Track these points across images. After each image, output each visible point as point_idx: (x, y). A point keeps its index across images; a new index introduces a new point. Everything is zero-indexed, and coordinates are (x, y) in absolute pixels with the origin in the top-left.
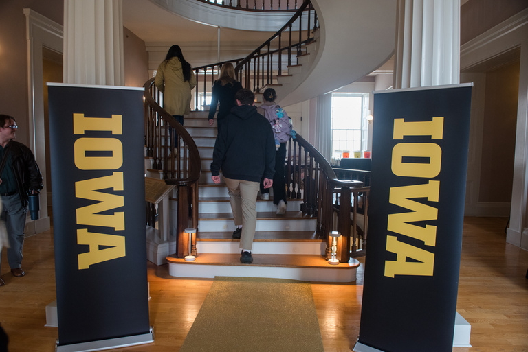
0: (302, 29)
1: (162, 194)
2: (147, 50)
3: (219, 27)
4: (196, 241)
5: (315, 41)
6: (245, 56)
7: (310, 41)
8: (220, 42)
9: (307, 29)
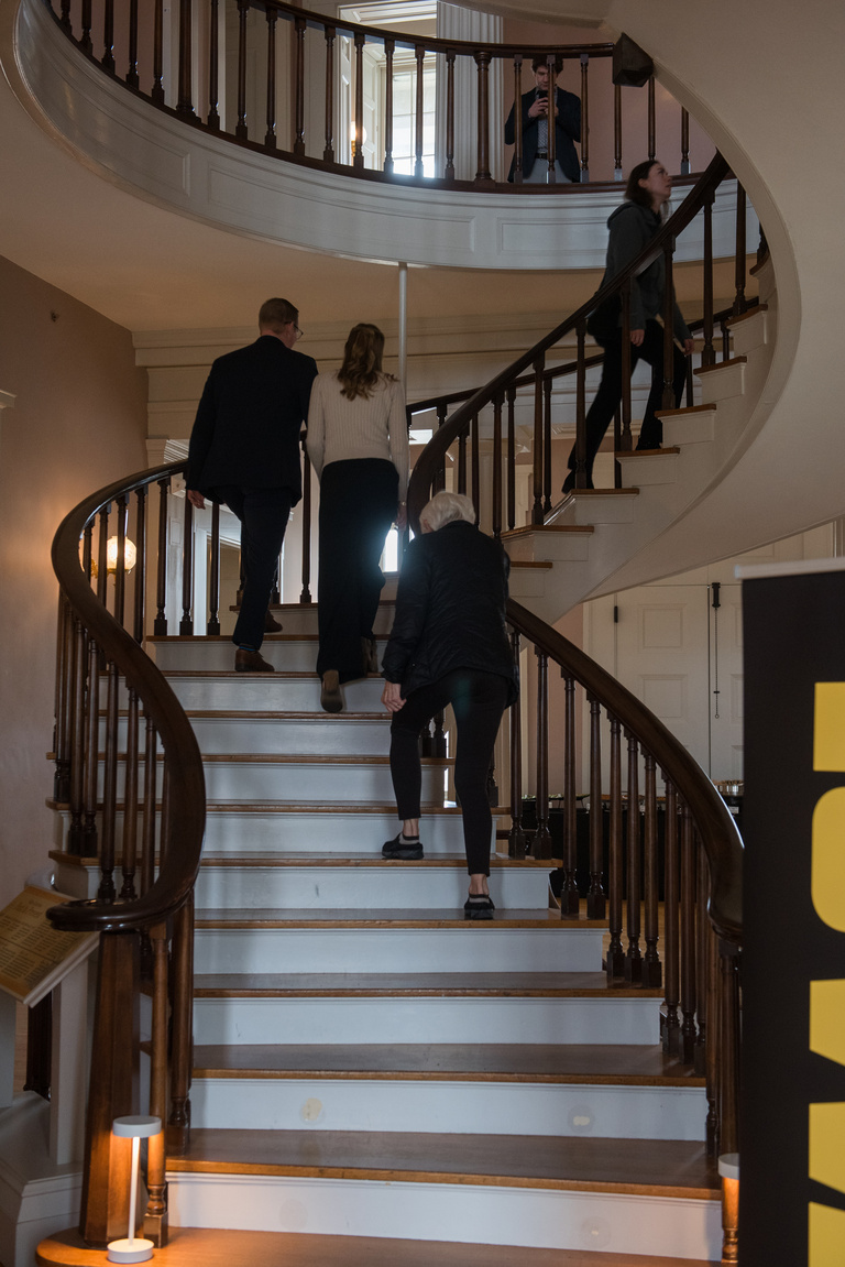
0: (715, 254)
1: (57, 963)
2: (138, 362)
3: (403, 265)
4: (164, 1170)
5: (765, 307)
6: (484, 379)
7: (746, 306)
8: (408, 319)
9: (700, 255)
